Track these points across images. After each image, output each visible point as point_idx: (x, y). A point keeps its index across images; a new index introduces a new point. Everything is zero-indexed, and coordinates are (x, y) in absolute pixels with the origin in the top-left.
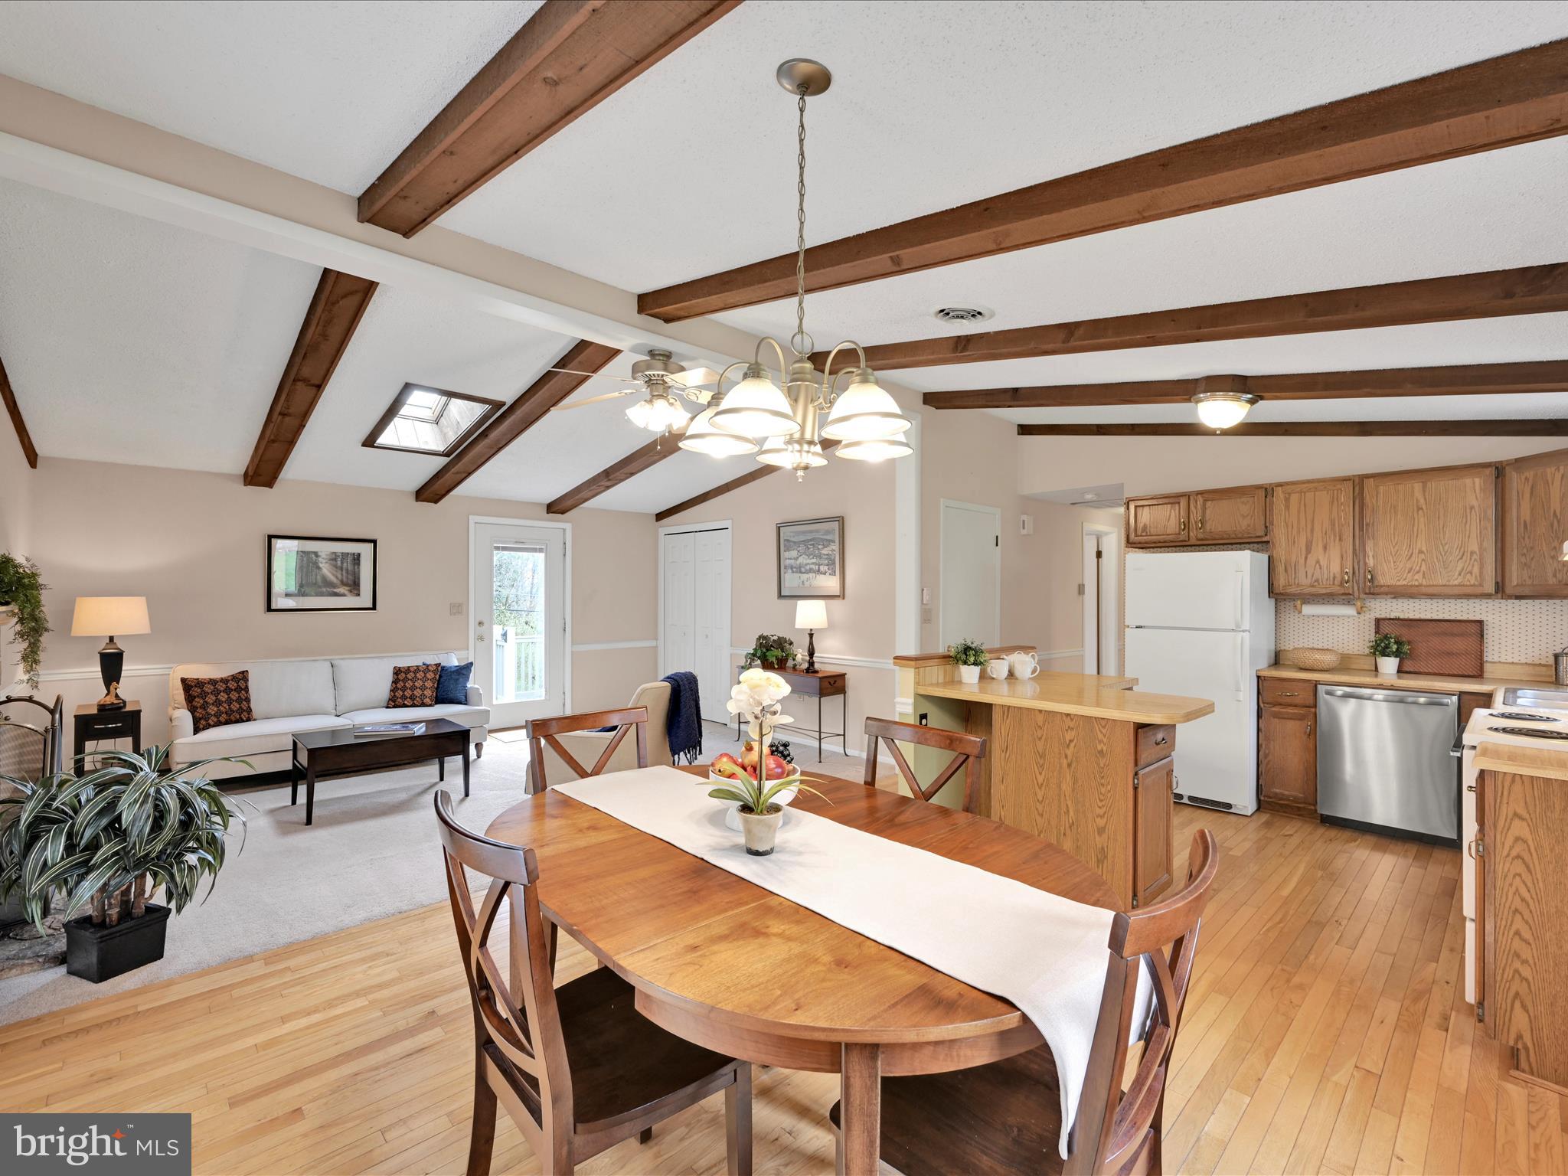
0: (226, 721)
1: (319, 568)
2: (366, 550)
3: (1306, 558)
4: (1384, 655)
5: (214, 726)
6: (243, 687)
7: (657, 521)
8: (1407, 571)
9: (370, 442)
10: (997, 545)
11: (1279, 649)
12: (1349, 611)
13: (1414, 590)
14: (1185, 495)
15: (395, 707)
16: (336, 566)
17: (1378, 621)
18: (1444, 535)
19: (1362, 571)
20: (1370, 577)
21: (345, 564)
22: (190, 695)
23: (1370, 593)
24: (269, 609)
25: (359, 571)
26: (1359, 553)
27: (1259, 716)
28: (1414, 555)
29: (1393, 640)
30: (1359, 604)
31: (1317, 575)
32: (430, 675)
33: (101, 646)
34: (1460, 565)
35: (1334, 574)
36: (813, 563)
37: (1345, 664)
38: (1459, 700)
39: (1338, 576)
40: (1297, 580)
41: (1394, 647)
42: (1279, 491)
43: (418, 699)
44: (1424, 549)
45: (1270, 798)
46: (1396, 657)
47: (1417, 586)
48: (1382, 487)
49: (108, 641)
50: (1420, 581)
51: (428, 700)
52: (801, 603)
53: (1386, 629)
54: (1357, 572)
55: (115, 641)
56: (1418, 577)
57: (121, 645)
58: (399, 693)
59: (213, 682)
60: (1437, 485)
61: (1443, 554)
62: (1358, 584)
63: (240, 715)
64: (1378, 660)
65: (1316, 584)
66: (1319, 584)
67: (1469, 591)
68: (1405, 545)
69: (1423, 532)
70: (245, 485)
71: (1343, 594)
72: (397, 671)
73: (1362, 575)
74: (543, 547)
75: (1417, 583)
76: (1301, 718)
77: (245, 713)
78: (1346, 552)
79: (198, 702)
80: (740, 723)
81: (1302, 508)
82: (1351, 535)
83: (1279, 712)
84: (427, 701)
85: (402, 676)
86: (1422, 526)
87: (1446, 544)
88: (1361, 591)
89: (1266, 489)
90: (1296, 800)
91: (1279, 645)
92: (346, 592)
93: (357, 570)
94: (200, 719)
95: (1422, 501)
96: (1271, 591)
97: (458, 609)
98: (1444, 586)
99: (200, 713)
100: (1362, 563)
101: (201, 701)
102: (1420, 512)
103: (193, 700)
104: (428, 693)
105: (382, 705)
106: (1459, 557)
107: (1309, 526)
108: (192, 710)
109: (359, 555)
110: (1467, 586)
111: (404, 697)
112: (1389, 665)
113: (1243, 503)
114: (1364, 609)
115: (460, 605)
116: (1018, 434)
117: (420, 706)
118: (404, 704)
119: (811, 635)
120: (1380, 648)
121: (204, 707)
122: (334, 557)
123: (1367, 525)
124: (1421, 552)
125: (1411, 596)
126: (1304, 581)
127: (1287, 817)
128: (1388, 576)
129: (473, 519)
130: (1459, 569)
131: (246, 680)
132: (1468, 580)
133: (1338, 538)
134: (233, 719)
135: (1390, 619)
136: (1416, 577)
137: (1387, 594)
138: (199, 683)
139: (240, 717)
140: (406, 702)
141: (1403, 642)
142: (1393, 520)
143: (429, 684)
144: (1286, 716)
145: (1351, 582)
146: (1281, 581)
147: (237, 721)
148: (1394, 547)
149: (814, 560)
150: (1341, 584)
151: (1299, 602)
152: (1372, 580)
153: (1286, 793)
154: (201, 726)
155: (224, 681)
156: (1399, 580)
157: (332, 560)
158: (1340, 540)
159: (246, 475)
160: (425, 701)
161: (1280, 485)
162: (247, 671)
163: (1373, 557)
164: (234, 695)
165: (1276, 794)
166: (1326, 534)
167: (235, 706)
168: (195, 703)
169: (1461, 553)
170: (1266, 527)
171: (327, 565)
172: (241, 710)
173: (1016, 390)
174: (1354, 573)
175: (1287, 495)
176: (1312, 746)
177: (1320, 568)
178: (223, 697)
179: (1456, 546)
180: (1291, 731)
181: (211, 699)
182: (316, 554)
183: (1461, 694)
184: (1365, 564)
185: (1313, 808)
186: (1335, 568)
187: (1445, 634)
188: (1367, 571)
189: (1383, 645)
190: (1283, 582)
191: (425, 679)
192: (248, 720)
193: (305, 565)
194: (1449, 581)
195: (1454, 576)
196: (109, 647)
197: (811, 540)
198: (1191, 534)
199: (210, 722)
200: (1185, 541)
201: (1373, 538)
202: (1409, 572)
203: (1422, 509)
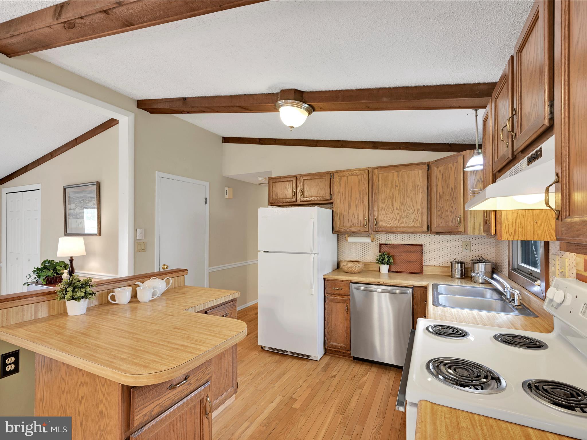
3: (348, 212)
4: (383, 264)
7: (1, 184)
8: (391, 219)
10: (206, 203)
11: (339, 260)
12: (367, 240)
13: (394, 229)
14: (295, 177)
17: (381, 245)
18: (407, 200)
19: (372, 219)
20: (375, 222)
23: (376, 231)
26: (371, 209)
27: (325, 301)
28: (394, 211)
29: (386, 256)
30: (372, 236)
31: (353, 221)
34: (413, 216)
35: (360, 221)
37: (366, 269)
38: (413, 290)
39: (362, 221)
40: (344, 224)
41: (386, 259)
42: (336, 175)
44: (398, 207)
45: (330, 348)
46: (388, 264)
47: (396, 227)
48: (380, 174)
50: (397, 225)
53: (385, 249)
54: (370, 219)
56: (396, 222)
60: (404, 173)
61: (406, 210)
62: (371, 226)
64: (380, 266)
65: (353, 226)
66: (354, 226)
67: (417, 230)
68: (391, 205)
69: (398, 198)
71: (365, 231)
73: (372, 221)
75: (395, 226)
76: (344, 302)
78: (366, 209)
81: (347, 185)
82: (368, 200)
83: (334, 299)
86: (397, 195)
87: (407, 205)
88: (372, 230)
89: (331, 174)
90: (341, 348)
91: (340, 258)
95: (397, 182)
96: (334, 231)
98: (407, 227)
100: (372, 215)
102: (397, 187)
106: (412, 212)
107: (350, 195)
110: (416, 227)
112: (385, 268)
113: (321, 181)
114: (375, 239)
116: (223, 142)
119: (71, 261)
120: (381, 261)
123: (374, 194)
124: (397, 209)
125: (393, 233)
126: (348, 224)
127: (338, 357)
128: (384, 222)
130: (413, 218)
132: (417, 224)
133: (362, 201)
135: (386, 244)
136: (395, 222)
137: (383, 231)
141: (390, 256)
142: (385, 191)
144: (337, 301)
145: (368, 225)
146: (338, 224)
148: (386, 206)
150: (363, 226)
151: (347, 236)
152: (376, 224)
153: (337, 344)
156: (388, 224)
158: (363, 202)
161: (337, 172)
163: (377, 211)
165: (332, 345)
166: (357, 199)
169: (414, 210)
170: (331, 195)
173: (185, 99)
174: (369, 220)
175: (340, 177)
176: (348, 318)
177: (355, 218)
179: (411, 206)
180: (339, 308)
183: (414, 287)
184: (374, 215)
185: (349, 352)
186: (361, 218)
187: (407, 252)
188: (374, 219)
189: (382, 258)
190: (339, 225)
194: (409, 224)
195: (410, 222)
197: (82, 197)
198: (298, 198)
200: (295, 202)
201: (377, 202)
202: (392, 220)
203: (397, 186)
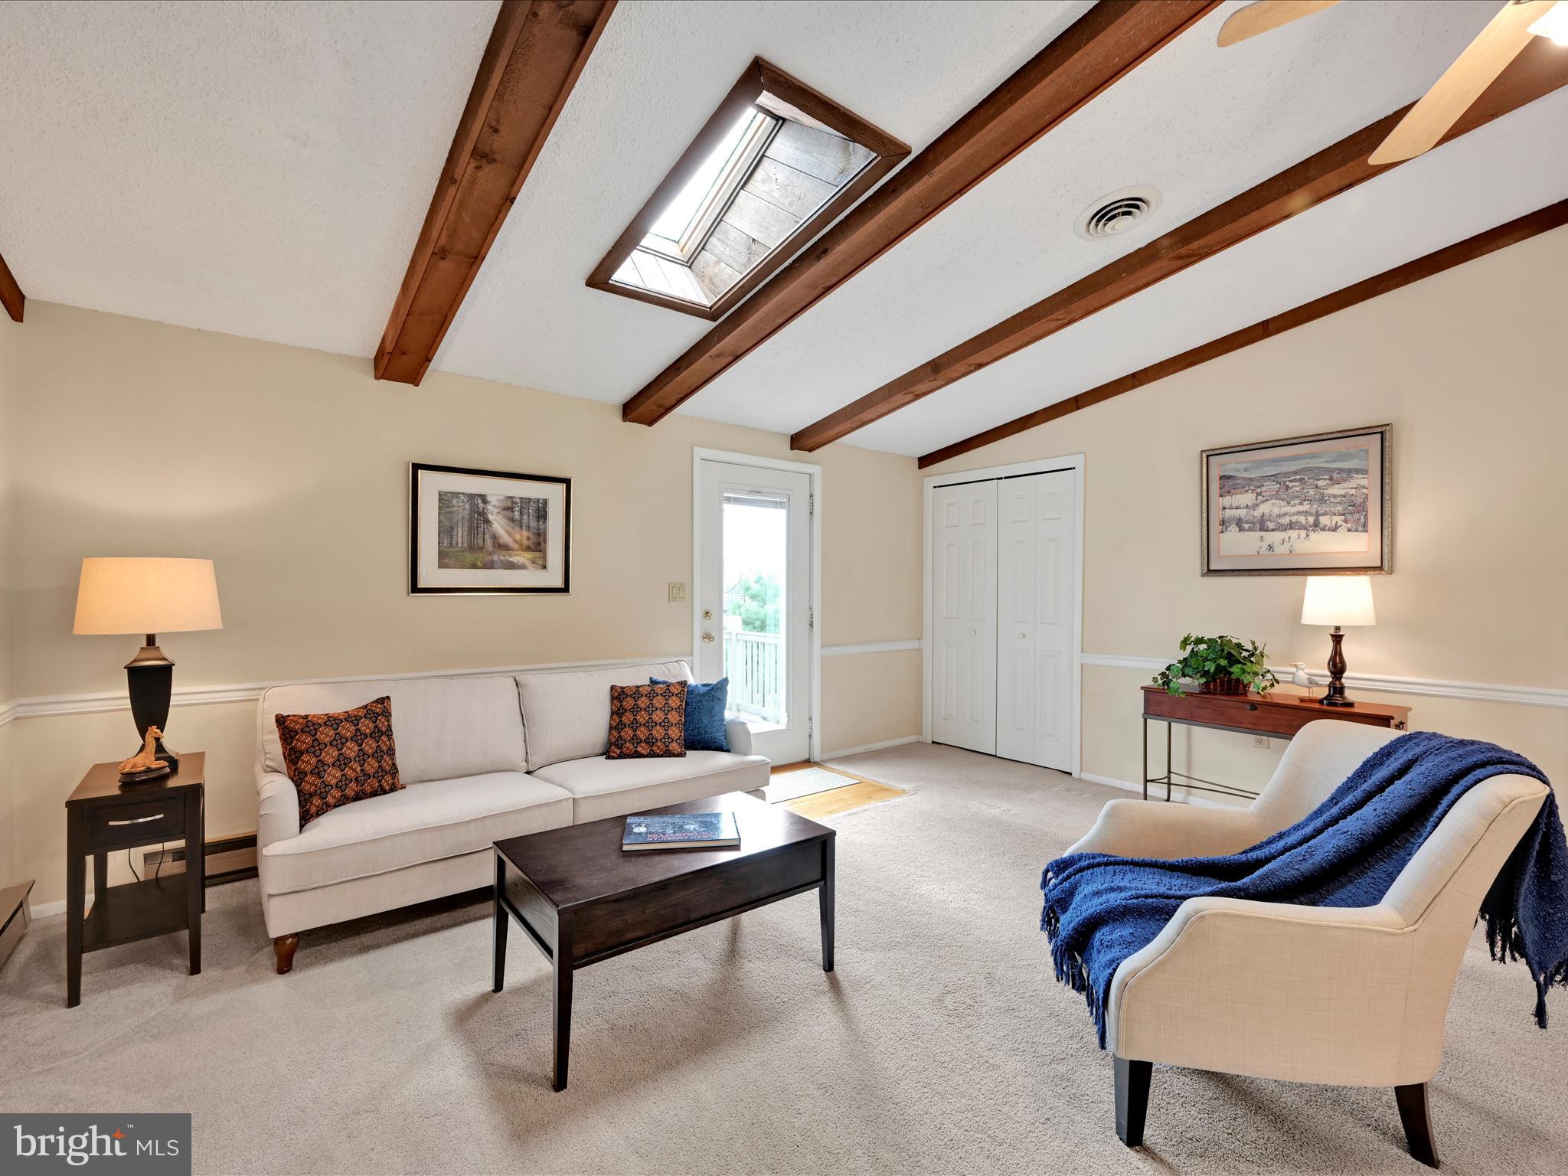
0: (357, 794)
1: (487, 521)
2: (554, 494)
5: (335, 806)
6: (384, 729)
7: (920, 467)
9: (600, 279)
15: (621, 757)
16: (512, 520)
21: (525, 517)
22: (292, 749)
24: (415, 589)
25: (545, 529)
32: (674, 702)
33: (132, 654)
36: (1298, 513)
43: (659, 744)
49: (144, 645)
51: (674, 744)
52: (1313, 581)
55: (157, 644)
57: (168, 651)
58: (627, 733)
59: (332, 721)
63: (379, 782)
70: (377, 378)
72: (618, 695)
74: (785, 500)
77: (388, 778)
79: (308, 762)
80: (1146, 781)
84: (675, 747)
85: (628, 703)
92: (527, 563)
93: (542, 527)
94: (311, 795)
97: (678, 591)
99: (311, 782)
101: (314, 761)
103: (298, 758)
104: (675, 732)
105: (601, 752)
108: (297, 778)
109: (545, 502)
111: (636, 740)
115: (681, 586)
117: (662, 756)
118: (636, 752)
119: (1337, 639)
121: (318, 772)
122: (510, 506)
129: (700, 452)
131: (387, 714)
134: (368, 789)
138: (309, 725)
139: (381, 786)
140: (639, 749)
143: (674, 717)
147: (374, 794)
149: (1306, 507)
154: (313, 809)
155: (351, 718)
157: (506, 509)
159: (377, 360)
160: (671, 748)
162: (388, 698)
164: (369, 746)
167: (371, 765)
168: (301, 765)
171: (500, 517)
172: (380, 773)
178: (351, 750)
181: (330, 755)
182: (484, 498)
191: (667, 709)
192: (393, 789)
193: (466, 517)
196: (147, 655)
197: (1295, 473)
199: (330, 800)
